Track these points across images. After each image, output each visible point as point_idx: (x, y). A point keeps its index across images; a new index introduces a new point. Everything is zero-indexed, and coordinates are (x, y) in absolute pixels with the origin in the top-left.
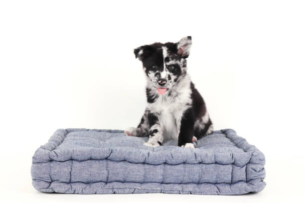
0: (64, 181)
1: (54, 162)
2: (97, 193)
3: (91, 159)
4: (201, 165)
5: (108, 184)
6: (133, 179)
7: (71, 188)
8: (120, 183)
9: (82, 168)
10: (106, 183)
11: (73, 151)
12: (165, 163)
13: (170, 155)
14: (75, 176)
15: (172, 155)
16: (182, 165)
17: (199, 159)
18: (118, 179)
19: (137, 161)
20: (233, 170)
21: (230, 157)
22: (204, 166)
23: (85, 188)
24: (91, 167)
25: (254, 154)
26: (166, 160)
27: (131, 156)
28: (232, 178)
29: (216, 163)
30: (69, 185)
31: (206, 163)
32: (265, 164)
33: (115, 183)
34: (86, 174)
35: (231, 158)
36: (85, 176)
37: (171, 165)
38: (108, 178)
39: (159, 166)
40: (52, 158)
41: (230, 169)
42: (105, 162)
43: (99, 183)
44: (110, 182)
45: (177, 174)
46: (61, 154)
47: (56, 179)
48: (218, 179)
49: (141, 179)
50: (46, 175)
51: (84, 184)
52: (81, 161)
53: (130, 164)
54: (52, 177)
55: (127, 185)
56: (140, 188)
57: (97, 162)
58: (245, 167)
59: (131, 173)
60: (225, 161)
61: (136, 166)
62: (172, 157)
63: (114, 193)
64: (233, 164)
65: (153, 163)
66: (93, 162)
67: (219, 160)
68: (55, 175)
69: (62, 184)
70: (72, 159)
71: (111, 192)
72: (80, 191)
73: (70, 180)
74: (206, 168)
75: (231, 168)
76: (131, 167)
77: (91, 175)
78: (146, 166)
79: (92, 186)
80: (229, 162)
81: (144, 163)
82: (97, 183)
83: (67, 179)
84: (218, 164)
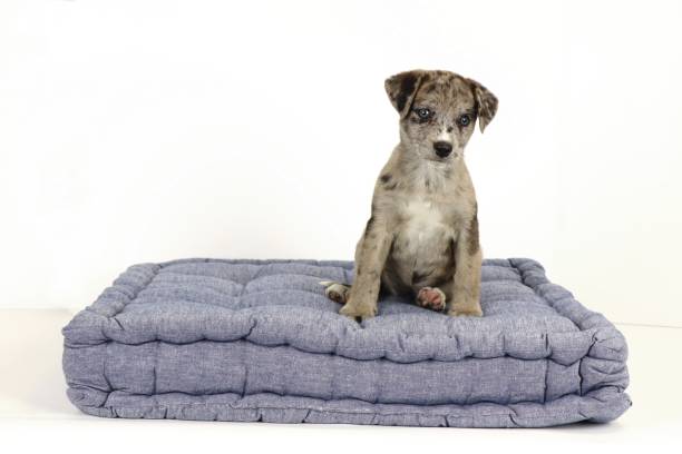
0: (139, 390)
1: (115, 346)
2: (220, 417)
3: (204, 339)
4: (471, 361)
5: (246, 398)
6: (306, 390)
7: (157, 407)
8: (275, 397)
9: (182, 359)
10: (243, 395)
11: (163, 320)
12: (383, 358)
13: (395, 340)
14: (166, 379)
15: (400, 341)
16: (425, 365)
17: (466, 349)
18: (270, 387)
19: (314, 348)
20: (547, 371)
21: (539, 342)
22: (478, 363)
23: (190, 406)
24: (204, 357)
25: (599, 336)
26: (385, 352)
27: (301, 336)
28: (546, 389)
29: (507, 355)
30: (151, 399)
31: (484, 356)
32: (626, 359)
33: (262, 396)
34: (192, 374)
35: (544, 345)
36: (191, 379)
37: (399, 363)
38: (245, 383)
39: (368, 364)
40: (110, 335)
41: (540, 367)
42: (238, 346)
43: (224, 396)
44: (250, 394)
45: (412, 386)
46: (131, 327)
47: (119, 385)
48: (513, 393)
49: (325, 391)
50: (96, 376)
51: (187, 397)
52: (181, 344)
53: (299, 354)
54: (110, 379)
55: (291, 402)
56: (321, 409)
57: (220, 346)
58: (577, 365)
59: (301, 375)
60: (528, 351)
61: (313, 359)
62: (401, 346)
63: (260, 420)
64: (548, 358)
65: (354, 355)
66: (211, 345)
67: (512, 349)
68: (117, 375)
69: (133, 399)
70: (158, 340)
71: (253, 415)
72: (179, 413)
73: (155, 389)
74: (482, 369)
75: (544, 368)
76: (303, 361)
77: (203, 376)
78: (338, 361)
79: (208, 402)
80: (539, 354)
81: (332, 354)
82: (218, 396)
83: (146, 386)
84: (513, 357)
